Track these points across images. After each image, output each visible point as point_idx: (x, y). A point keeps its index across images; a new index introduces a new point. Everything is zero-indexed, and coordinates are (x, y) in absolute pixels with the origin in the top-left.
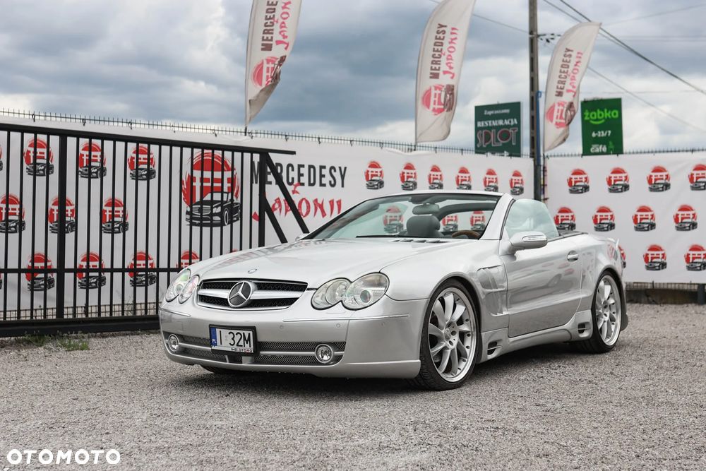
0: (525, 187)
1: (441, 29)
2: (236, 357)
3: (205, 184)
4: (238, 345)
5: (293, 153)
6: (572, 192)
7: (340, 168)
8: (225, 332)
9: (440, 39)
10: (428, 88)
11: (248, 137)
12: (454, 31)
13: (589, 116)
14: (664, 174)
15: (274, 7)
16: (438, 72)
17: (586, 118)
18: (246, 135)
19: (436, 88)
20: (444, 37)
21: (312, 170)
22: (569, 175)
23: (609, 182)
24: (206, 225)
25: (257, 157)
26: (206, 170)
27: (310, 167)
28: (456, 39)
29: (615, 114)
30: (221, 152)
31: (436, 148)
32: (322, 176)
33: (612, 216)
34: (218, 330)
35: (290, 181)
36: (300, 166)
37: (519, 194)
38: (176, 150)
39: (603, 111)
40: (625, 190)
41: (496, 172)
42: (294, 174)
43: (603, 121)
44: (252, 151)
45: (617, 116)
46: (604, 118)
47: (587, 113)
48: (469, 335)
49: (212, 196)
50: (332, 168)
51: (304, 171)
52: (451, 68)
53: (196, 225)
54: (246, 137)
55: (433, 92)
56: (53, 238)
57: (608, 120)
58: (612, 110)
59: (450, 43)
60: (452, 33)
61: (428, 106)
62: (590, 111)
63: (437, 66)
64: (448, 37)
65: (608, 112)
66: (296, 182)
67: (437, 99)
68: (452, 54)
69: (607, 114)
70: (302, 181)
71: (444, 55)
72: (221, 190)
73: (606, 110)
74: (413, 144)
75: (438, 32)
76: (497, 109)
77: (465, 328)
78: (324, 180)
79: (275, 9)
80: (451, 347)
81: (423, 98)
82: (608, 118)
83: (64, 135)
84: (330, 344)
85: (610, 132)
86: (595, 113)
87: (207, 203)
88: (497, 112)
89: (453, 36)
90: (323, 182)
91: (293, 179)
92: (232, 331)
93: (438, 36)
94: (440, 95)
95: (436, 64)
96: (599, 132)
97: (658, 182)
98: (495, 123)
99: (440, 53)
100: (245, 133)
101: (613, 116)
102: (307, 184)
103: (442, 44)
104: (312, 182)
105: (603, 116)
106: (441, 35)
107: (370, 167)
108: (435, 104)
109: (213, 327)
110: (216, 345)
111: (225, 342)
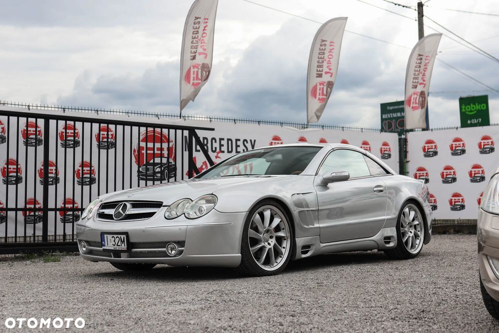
0: (392, 153)
1: (323, 43)
2: (117, 253)
3: (148, 152)
4: (117, 245)
5: (213, 129)
6: (425, 156)
7: (251, 141)
8: (110, 237)
9: (322, 50)
10: (315, 84)
11: (182, 119)
12: (332, 44)
13: (465, 109)
14: (490, 141)
15: (197, 30)
16: (321, 73)
17: (463, 110)
18: (180, 118)
19: (320, 84)
20: (325, 49)
21: (230, 142)
22: (423, 144)
23: (452, 148)
24: (150, 180)
25: (186, 133)
26: (149, 142)
27: (228, 140)
28: (333, 49)
29: (483, 107)
30: (160, 129)
31: (323, 126)
32: (237, 146)
33: (454, 172)
34: (105, 236)
35: (214, 149)
36: (221, 139)
37: (387, 159)
38: (128, 128)
39: (475, 105)
40: (463, 154)
41: (370, 143)
42: (216, 145)
43: (475, 112)
44: (183, 128)
45: (485, 108)
46: (476, 110)
47: (463, 107)
48: (285, 239)
49: (154, 161)
50: (245, 140)
51: (224, 142)
52: (330, 69)
53: (142, 179)
54: (181, 120)
55: (318, 87)
56: (40, 188)
57: (479, 111)
58: (481, 104)
59: (329, 52)
60: (331, 46)
61: (315, 97)
62: (466, 105)
63: (321, 69)
64: (328, 48)
65: (478, 105)
66: (218, 150)
67: (321, 92)
68: (331, 60)
69: (478, 107)
70: (222, 150)
71: (326, 60)
72: (161, 156)
73: (477, 104)
74: (306, 124)
75: (321, 45)
76: (397, 105)
77: (281, 234)
78: (239, 149)
79: (198, 31)
80: (268, 247)
81: (312, 92)
82: (479, 109)
83: (47, 118)
84: (175, 242)
85: (480, 120)
86: (469, 107)
87: (151, 164)
88: (396, 107)
89: (332, 47)
90: (238, 150)
91: (216, 148)
92: (114, 236)
93: (321, 48)
94: (323, 88)
95: (320, 67)
96: (473, 120)
97: (486, 147)
98: (395, 115)
99: (322, 60)
100: (180, 116)
101: (482, 108)
102: (226, 151)
103: (324, 54)
104: (230, 150)
105: (475, 109)
106: (323, 47)
107: (273, 139)
108: (320, 95)
109: (103, 234)
110: (105, 246)
111: (110, 244)
